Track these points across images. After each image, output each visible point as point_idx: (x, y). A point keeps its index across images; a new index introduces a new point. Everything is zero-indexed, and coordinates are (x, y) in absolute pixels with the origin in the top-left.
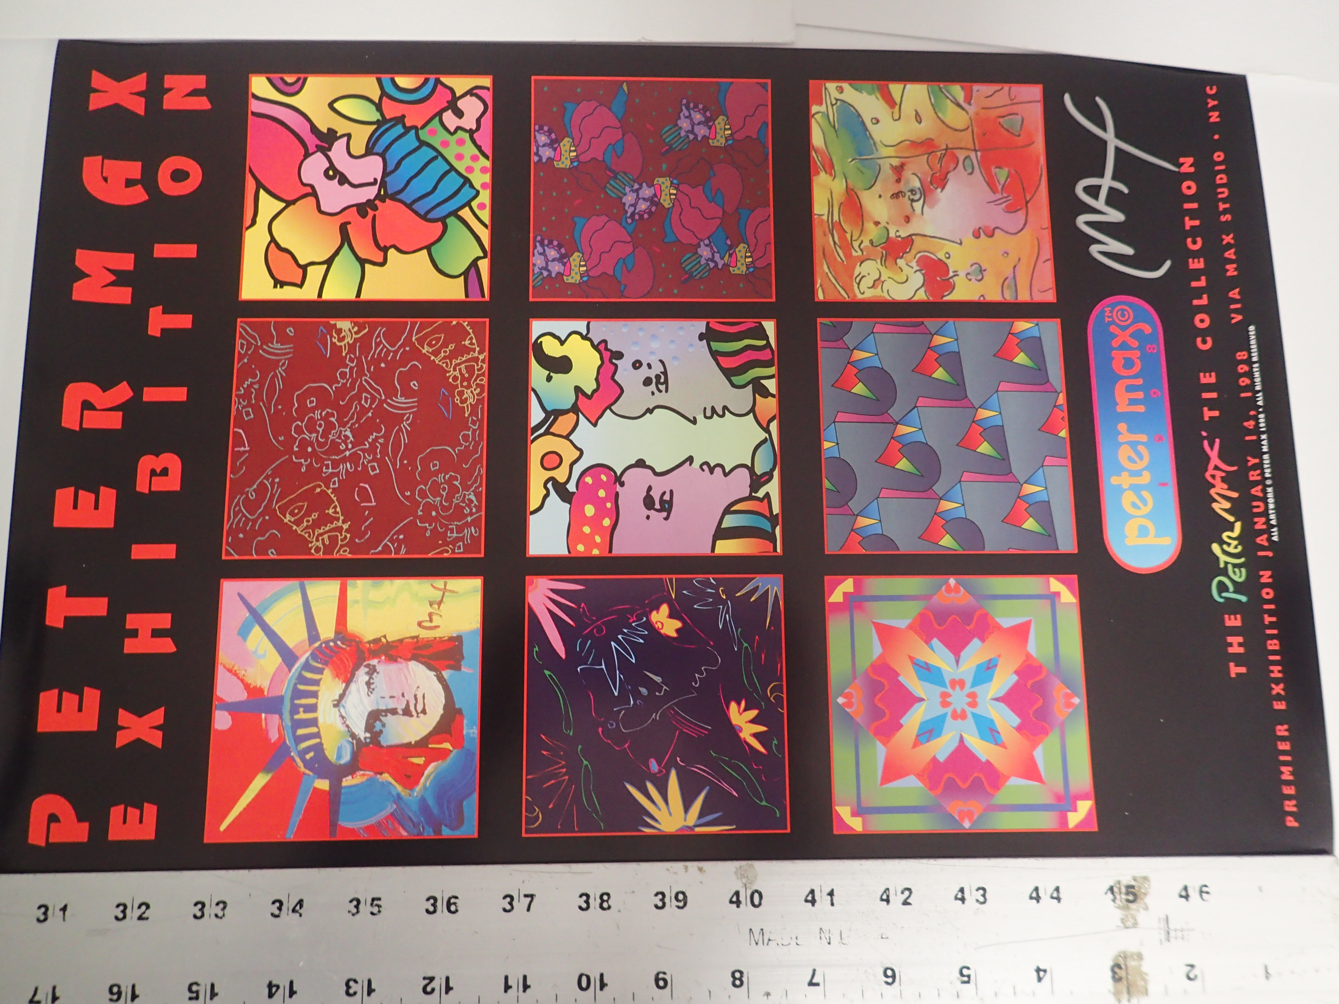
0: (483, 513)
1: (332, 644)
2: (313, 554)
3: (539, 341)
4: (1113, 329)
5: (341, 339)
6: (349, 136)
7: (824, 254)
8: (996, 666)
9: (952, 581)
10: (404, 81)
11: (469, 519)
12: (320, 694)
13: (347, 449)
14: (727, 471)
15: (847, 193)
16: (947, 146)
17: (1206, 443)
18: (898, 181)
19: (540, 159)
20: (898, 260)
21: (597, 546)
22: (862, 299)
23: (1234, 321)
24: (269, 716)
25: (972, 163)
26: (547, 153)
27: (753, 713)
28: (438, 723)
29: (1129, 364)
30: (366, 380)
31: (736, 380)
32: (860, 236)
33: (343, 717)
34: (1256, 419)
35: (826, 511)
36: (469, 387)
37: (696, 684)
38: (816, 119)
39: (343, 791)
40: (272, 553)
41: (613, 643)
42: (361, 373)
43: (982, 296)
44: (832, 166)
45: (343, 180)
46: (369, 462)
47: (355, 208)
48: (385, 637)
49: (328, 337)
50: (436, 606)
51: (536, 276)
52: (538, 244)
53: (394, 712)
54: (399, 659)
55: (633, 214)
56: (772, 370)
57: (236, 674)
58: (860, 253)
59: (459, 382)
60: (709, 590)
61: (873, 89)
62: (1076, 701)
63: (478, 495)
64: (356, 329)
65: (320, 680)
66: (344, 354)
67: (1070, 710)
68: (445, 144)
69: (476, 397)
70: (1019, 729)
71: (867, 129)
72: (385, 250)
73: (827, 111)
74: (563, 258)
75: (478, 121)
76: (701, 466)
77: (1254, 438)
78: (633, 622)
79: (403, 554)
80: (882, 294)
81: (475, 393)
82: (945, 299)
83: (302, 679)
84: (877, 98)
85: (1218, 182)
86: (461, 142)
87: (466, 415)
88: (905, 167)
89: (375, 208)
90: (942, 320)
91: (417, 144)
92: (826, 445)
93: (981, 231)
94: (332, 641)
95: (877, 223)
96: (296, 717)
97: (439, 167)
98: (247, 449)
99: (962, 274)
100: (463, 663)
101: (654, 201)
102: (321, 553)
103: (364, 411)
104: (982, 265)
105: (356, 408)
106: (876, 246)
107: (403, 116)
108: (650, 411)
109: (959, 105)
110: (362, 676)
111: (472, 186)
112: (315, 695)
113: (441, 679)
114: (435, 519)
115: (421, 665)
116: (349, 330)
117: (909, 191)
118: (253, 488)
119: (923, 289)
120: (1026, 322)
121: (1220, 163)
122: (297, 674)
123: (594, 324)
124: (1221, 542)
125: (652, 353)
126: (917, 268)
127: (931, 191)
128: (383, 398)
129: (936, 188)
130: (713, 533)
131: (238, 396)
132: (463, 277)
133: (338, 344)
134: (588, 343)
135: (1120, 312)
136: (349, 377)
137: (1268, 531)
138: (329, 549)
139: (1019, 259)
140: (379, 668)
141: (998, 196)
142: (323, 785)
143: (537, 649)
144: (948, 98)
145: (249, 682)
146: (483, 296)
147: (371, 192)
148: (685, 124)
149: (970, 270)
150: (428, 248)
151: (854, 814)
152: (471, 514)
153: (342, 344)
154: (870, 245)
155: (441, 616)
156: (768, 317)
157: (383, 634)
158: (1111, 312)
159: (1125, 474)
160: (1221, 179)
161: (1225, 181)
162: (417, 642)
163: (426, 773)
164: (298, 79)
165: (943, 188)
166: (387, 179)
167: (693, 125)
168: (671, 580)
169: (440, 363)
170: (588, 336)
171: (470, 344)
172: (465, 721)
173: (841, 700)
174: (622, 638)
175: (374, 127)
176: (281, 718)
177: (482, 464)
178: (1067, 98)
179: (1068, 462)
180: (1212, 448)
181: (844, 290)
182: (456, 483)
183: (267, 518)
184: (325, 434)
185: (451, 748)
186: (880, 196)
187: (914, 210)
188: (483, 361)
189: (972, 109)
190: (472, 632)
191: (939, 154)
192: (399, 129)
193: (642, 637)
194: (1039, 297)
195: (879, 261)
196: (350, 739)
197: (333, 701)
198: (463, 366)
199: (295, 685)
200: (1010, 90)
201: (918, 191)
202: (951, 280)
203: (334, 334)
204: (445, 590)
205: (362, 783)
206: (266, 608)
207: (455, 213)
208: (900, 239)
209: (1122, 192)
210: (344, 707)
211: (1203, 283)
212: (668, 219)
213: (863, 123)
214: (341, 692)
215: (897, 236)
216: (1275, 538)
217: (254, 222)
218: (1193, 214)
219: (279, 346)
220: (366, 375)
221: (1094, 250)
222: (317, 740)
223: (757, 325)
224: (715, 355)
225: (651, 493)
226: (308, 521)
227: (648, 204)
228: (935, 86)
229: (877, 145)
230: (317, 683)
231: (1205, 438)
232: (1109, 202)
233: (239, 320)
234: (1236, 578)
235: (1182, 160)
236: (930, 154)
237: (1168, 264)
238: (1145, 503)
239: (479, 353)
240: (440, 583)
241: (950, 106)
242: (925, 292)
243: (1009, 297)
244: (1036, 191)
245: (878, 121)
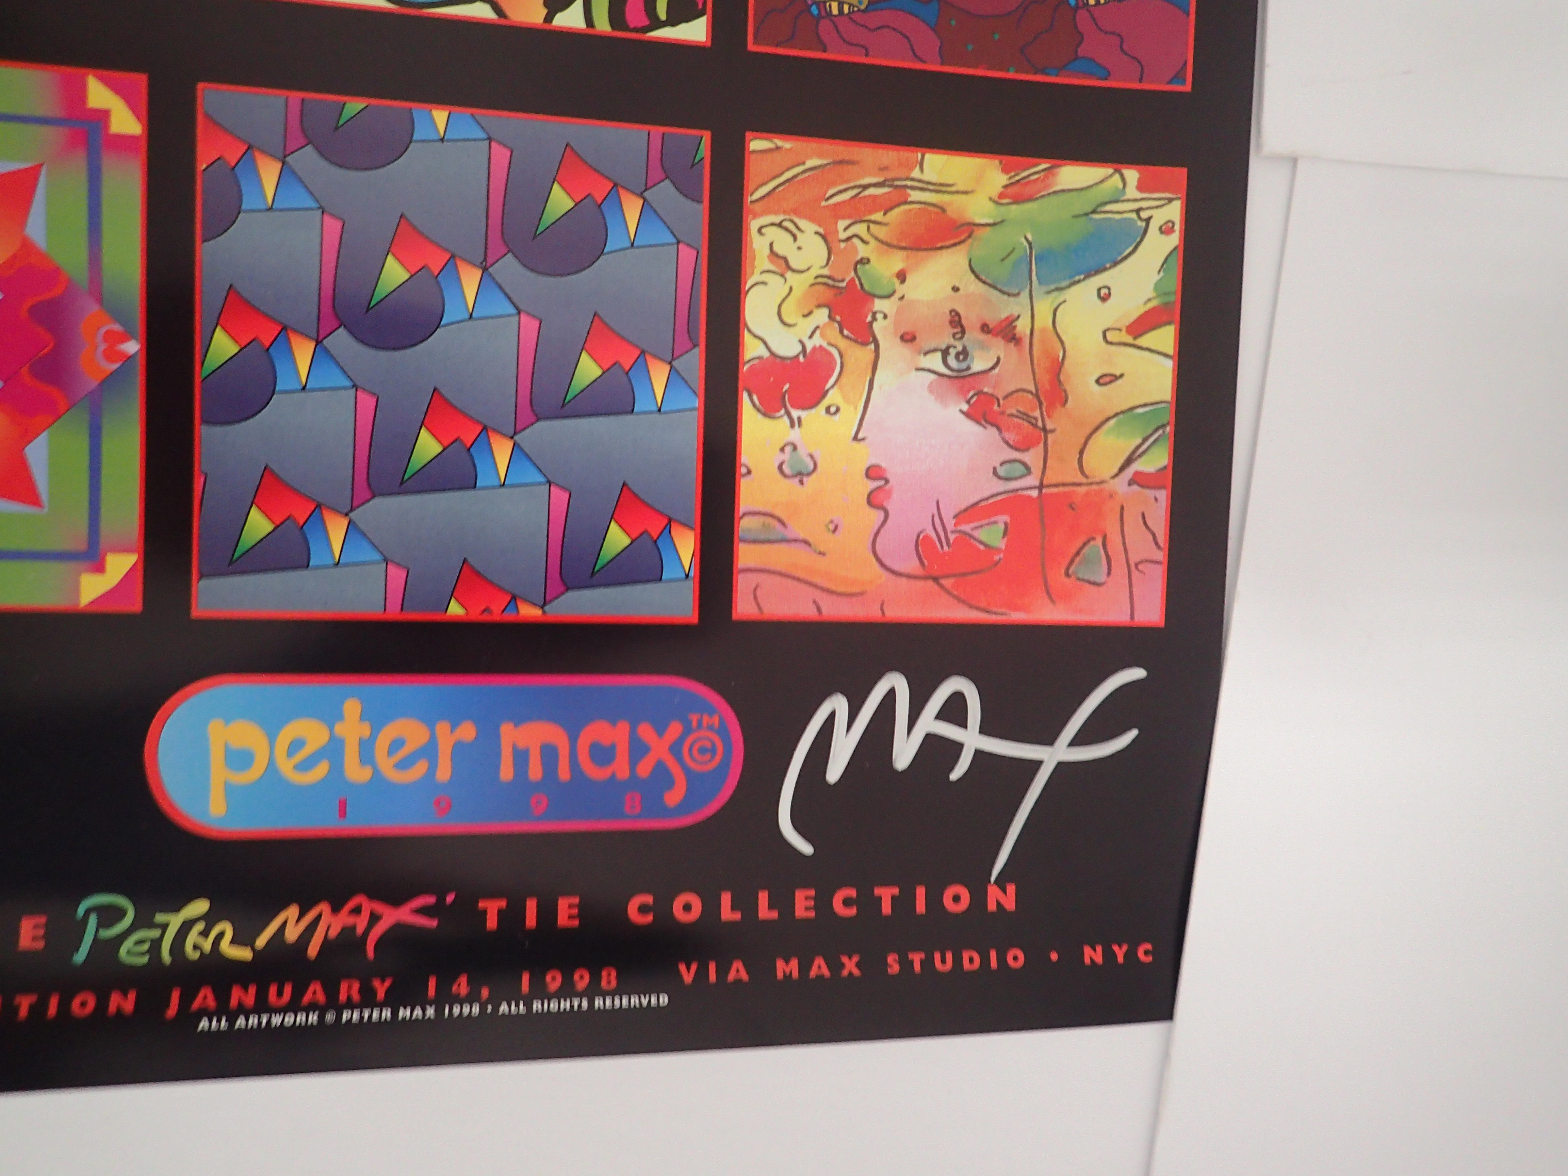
4: (674, 729)
7: (841, 162)
9: (132, 347)
15: (963, 225)
16: (1053, 431)
17: (431, 900)
18: (985, 328)
20: (825, 312)
22: (748, 229)
23: (682, 968)
25: (1016, 479)
32: (876, 239)
34: (470, 999)
35: (296, 96)
38: (1111, 176)
43: (749, 472)
44: (1018, 200)
56: (603, 24)
58: (843, 235)
61: (1165, 294)
71: (1088, 276)
73: (1128, 200)
77: (432, 992)
80: (757, 271)
82: (745, 395)
84: (1149, 300)
85: (966, 956)
90: (700, 386)
92: (440, 116)
93: (882, 482)
95: (902, 276)
99: (794, 435)
104: (814, 476)
106: (855, 270)
109: (1129, 461)
117: (964, 348)
119: (766, 354)
120: (693, 555)
121: (1002, 959)
124: (210, 919)
126: (809, 346)
127: (963, 392)
129: (968, 402)
135: (708, 745)
137: (223, 1009)
139: (822, 554)
141: (950, 524)
144: (1145, 440)
149: (802, 452)
154: (859, 258)
156: (714, 29)
158: (710, 728)
159: (365, 730)
160: (971, 960)
161: (966, 965)
165: (967, 415)
178: (1137, 673)
179: (394, 613)
180: (418, 911)
181: (768, 194)
186: (956, 289)
187: (926, 354)
189: (1120, 486)
194: (743, 585)
195: (826, 272)
200: (1157, 562)
201: (964, 365)
202: (783, 412)
208: (869, 319)
209: (951, 769)
211: (765, 913)
215: (874, 314)
216: (204, 1024)
218: (904, 902)
221: (838, 704)
228: (1167, 416)
229: (1056, 293)
231: (441, 899)
232: (930, 739)
234: (128, 944)
235: (1011, 889)
236: (1037, 396)
237: (806, 848)
238: (305, 766)
242: (760, 358)
243: (746, 525)
244: (957, 598)
245: (1104, 299)
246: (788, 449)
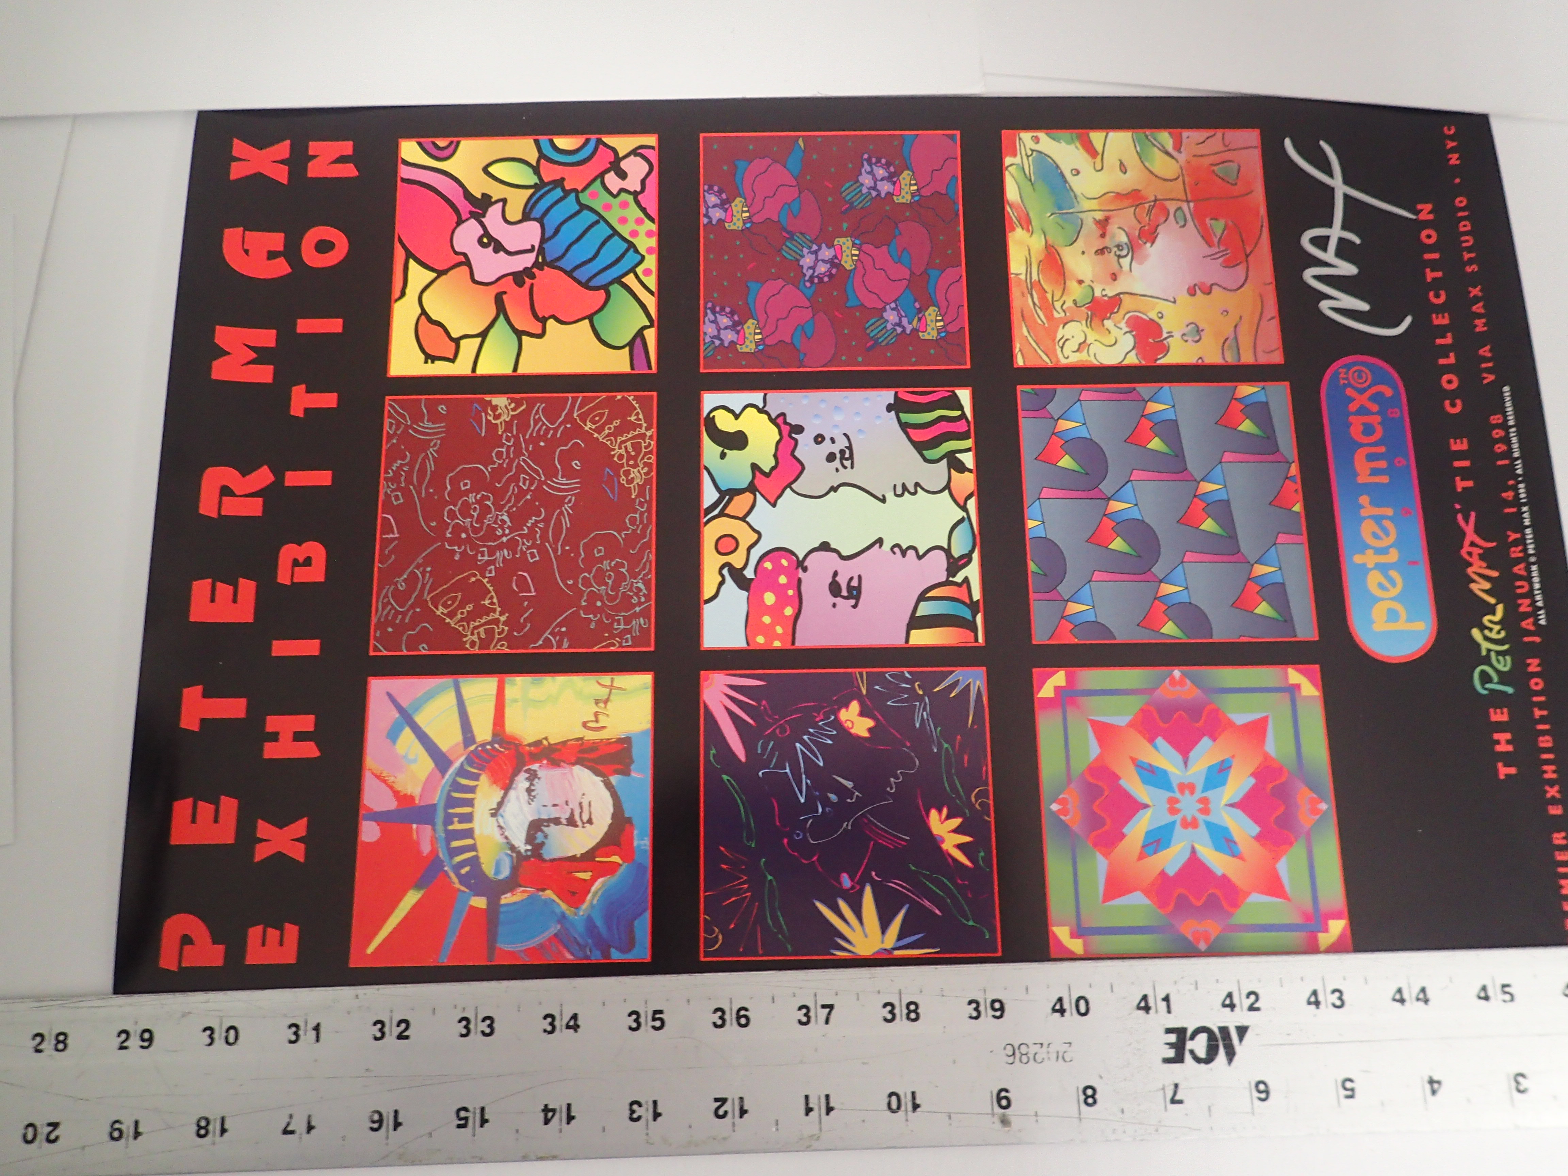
0: (653, 602)
1: (489, 747)
2: (467, 649)
3: (711, 415)
4: (1349, 392)
5: (497, 417)
6: (504, 201)
7: (1023, 316)
8: (1230, 767)
9: (1177, 673)
10: (563, 142)
11: (638, 609)
12: (476, 802)
13: (504, 535)
14: (921, 553)
15: (1047, 251)
16: (1156, 197)
17: (1460, 517)
18: (1103, 236)
19: (710, 222)
20: (1106, 322)
21: (778, 637)
22: (1066, 364)
23: (1485, 382)
24: (422, 827)
25: (1185, 216)
26: (717, 214)
27: (956, 822)
28: (606, 834)
29: (1368, 430)
30: (524, 461)
31: (930, 454)
32: (1062, 296)
33: (501, 827)
34: (1515, 489)
35: (1032, 596)
36: (635, 466)
37: (891, 789)
38: (1010, 173)
39: (502, 909)
40: (423, 648)
41: (798, 745)
42: (518, 453)
43: (1200, 358)
44: (1029, 222)
45: (499, 247)
46: (528, 548)
47: (511, 277)
48: (546, 739)
49: (483, 414)
50: (602, 705)
51: (706, 346)
52: (708, 311)
53: (557, 821)
54: (562, 764)
55: (812, 277)
56: (969, 443)
57: (385, 781)
58: (1062, 314)
59: (624, 461)
60: (904, 685)
61: (1072, 138)
62: (1323, 806)
63: (647, 583)
64: (513, 405)
65: (476, 786)
66: (500, 433)
67: (1317, 817)
68: (607, 207)
69: (644, 477)
70: (1258, 838)
71: (1066, 181)
72: (543, 321)
73: (1022, 162)
74: (736, 326)
75: (643, 182)
76: (892, 549)
77: (1514, 510)
78: (821, 721)
79: (565, 647)
80: (1089, 359)
81: (642, 472)
82: (1159, 362)
83: (456, 786)
84: (1076, 147)
85: (1462, 229)
86: (624, 205)
87: (633, 497)
88: (1110, 221)
89: (533, 277)
90: (1156, 386)
91: (577, 208)
92: (1031, 524)
93: (1197, 288)
94: (489, 743)
95: (1081, 282)
96: (451, 827)
97: (602, 231)
98: (397, 535)
99: (1177, 335)
100: (633, 767)
101: (834, 263)
102: (477, 648)
103: (522, 493)
104: (1199, 324)
105: (514, 490)
106: (1080, 307)
107: (563, 179)
108: (834, 489)
109: (1167, 153)
110: (521, 782)
111: (636, 251)
112: (470, 803)
113: (608, 786)
114: (601, 610)
115: (586, 770)
116: (506, 407)
117: (1115, 247)
118: (402, 578)
119: (1134, 352)
120: (1251, 386)
121: (1462, 209)
122: (451, 780)
123: (772, 396)
124: (1482, 627)
125: (836, 426)
126: (1127, 329)
127: (1140, 246)
128: (543, 479)
129: (1145, 243)
130: (907, 621)
131: (386, 479)
132: (627, 349)
133: (494, 422)
134: (765, 417)
135: (1356, 374)
136: (507, 458)
137: (1534, 614)
138: (485, 644)
139: (1241, 317)
140: (540, 773)
141: (1216, 250)
142: (480, 902)
143: (713, 751)
144: (1154, 145)
145: (399, 789)
146: (650, 368)
147: (528, 260)
148: (866, 180)
149: (1186, 330)
150: (590, 318)
151: (1074, 935)
152: (640, 604)
153: (498, 422)
154: (1073, 305)
155: (607, 715)
156: (962, 386)
157: (544, 736)
158: (1346, 373)
159: (1370, 552)
160: (1465, 226)
161: (1469, 228)
162: (582, 744)
163: (593, 889)
164: (452, 142)
165: (1153, 243)
166: (545, 246)
167: (875, 180)
168: (861, 674)
169: (604, 441)
170: (765, 409)
171: (636, 420)
172: (636, 832)
173: (1055, 807)
174: (809, 738)
175: (531, 191)
176: (434, 830)
177: (650, 549)
178: (1288, 142)
179: (1305, 538)
180: (1467, 522)
181: (1046, 355)
182: (623, 570)
183: (418, 610)
184: (480, 520)
185: (620, 861)
186: (1083, 253)
187: (1121, 267)
188: (651, 438)
189: (1182, 157)
190: (644, 733)
191: (1147, 205)
192: (558, 193)
193: (829, 737)
194: (1263, 359)
195: (1084, 322)
196: (509, 852)
197: (491, 810)
198: (629, 444)
199: (450, 791)
200: (1223, 135)
201: (1125, 246)
202: (1165, 342)
203: (490, 412)
204: (612, 687)
205: (523, 900)
206: (417, 709)
207: (618, 280)
208: (1106, 298)
209: (1353, 243)
210: (502, 816)
211: (1448, 340)
212: (850, 281)
213: (1062, 174)
214: (499, 799)
215: (1103, 296)
216: (1543, 622)
217: (403, 294)
218: (1434, 265)
219: (430, 425)
220: (524, 455)
221: (1324, 305)
222: (473, 854)
223: (950, 394)
224: (905, 427)
225: (837, 579)
226: (462, 613)
227: (828, 266)
228: (1140, 134)
229: (1078, 199)
230: (472, 790)
231: (1459, 511)
232: (1339, 254)
233: (387, 397)
234: (1500, 667)
235: (1419, 207)
236: (1137, 205)
237: (1408, 320)
238: (1393, 583)
239: (647, 429)
240: (606, 679)
241: (1158, 154)
242: (1137, 355)
243: (1230, 359)
244: (1257, 243)
245: (1078, 173)
246: (1185, 338)
